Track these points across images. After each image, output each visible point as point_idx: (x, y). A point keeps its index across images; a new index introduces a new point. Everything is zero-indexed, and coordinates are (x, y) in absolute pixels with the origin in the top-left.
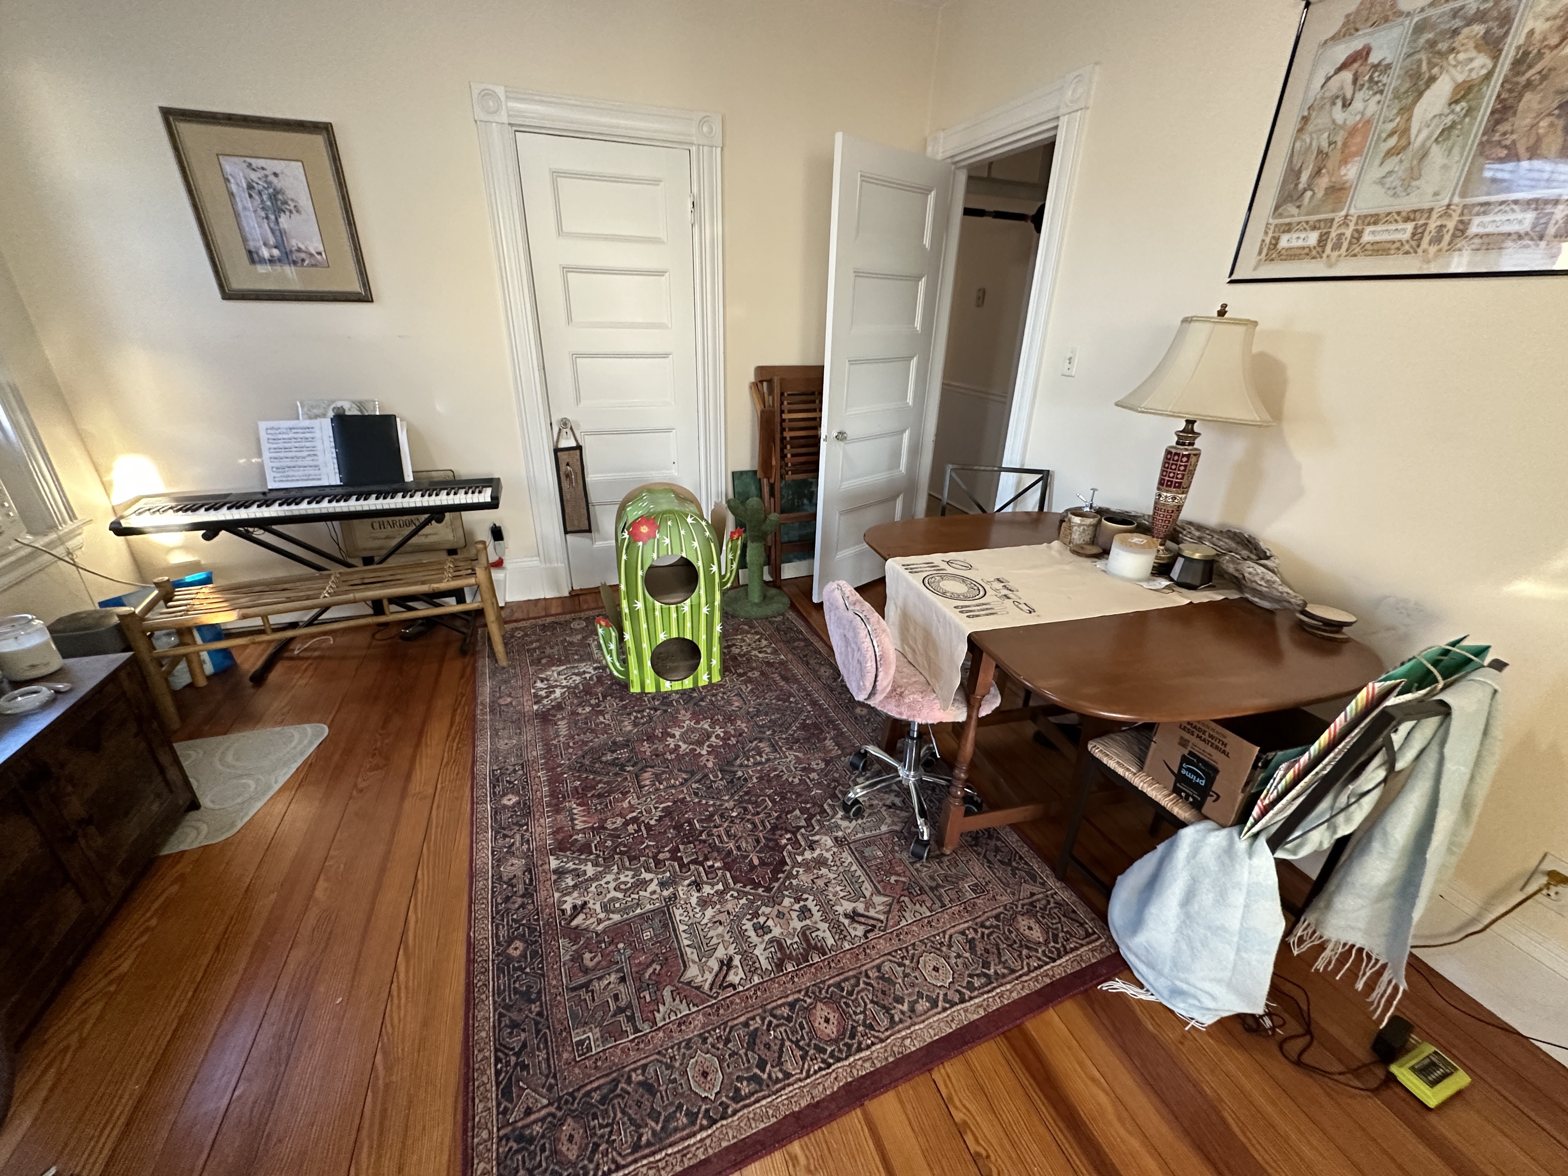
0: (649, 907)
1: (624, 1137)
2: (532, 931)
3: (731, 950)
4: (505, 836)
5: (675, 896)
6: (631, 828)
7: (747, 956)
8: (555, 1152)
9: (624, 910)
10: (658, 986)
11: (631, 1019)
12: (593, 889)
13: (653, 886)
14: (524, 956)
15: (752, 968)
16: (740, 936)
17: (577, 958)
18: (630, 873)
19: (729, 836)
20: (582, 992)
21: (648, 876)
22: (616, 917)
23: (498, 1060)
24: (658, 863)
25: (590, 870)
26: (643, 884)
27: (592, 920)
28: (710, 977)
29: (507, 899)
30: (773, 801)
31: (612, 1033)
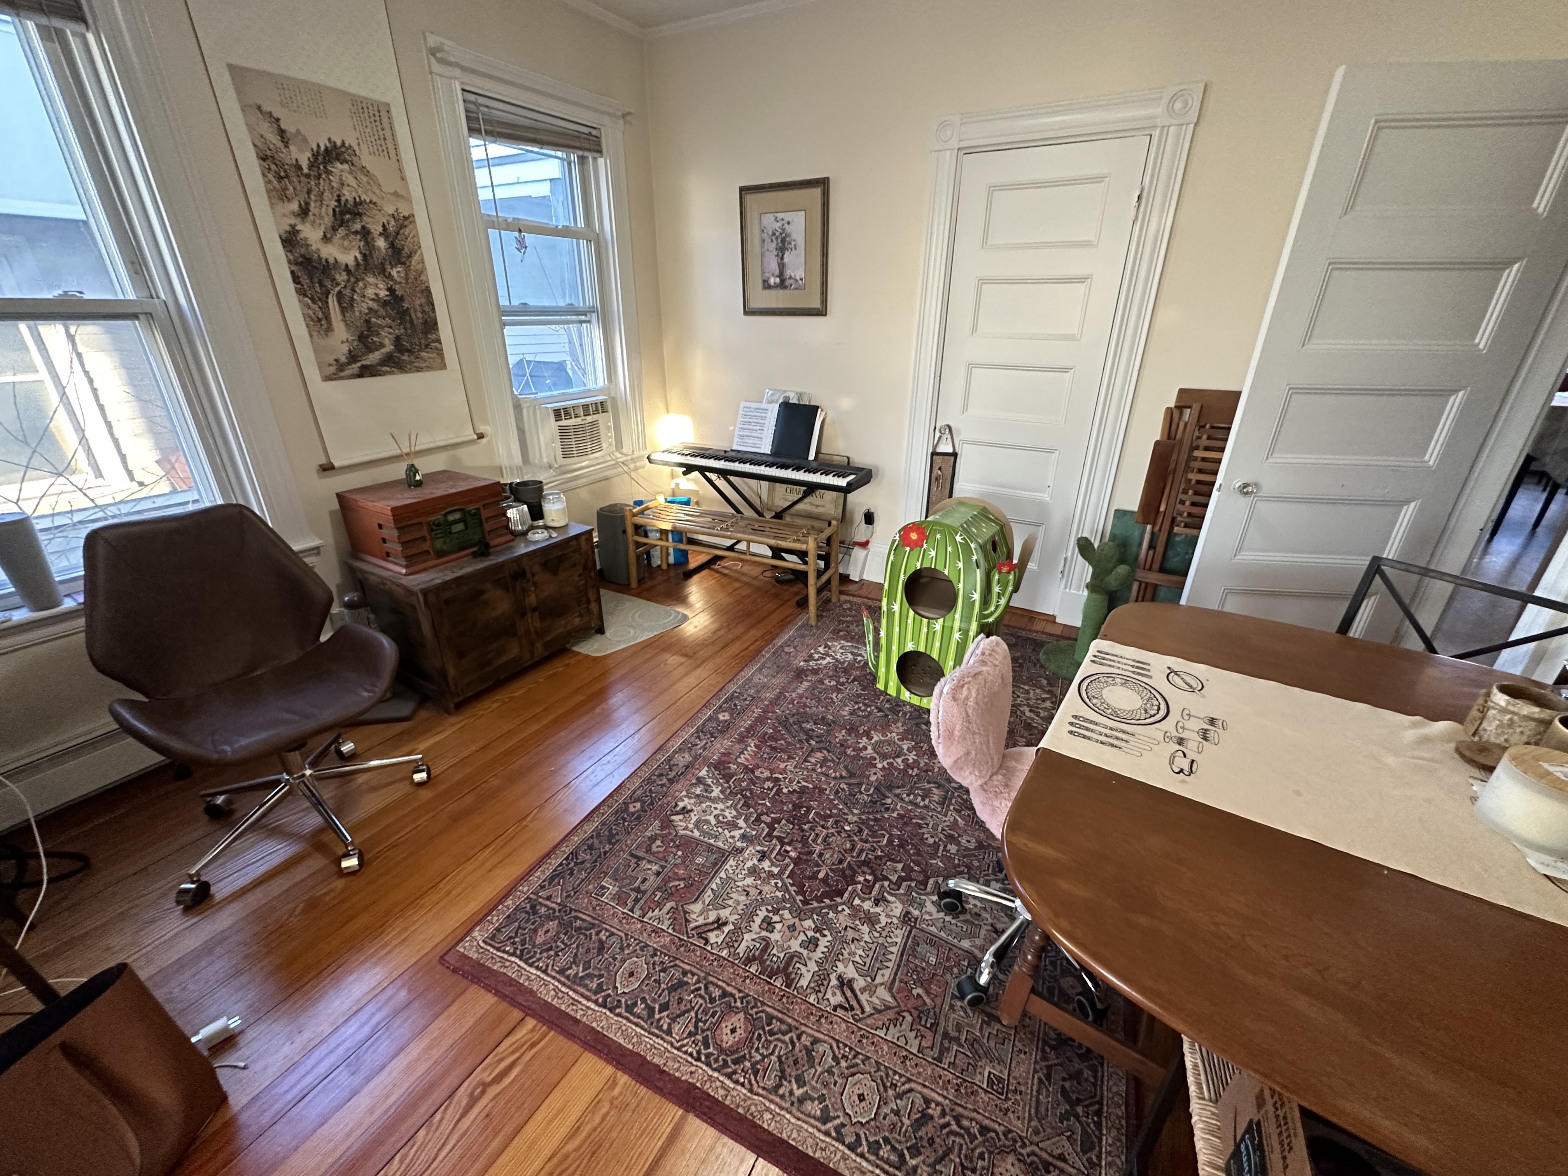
0: (720, 844)
1: (564, 959)
2: (652, 803)
3: (732, 919)
4: (698, 737)
5: (741, 851)
6: (768, 784)
7: (738, 932)
8: (535, 931)
9: (704, 833)
10: (670, 896)
11: (637, 900)
12: (704, 805)
13: (737, 833)
14: (633, 814)
15: (731, 943)
16: (749, 915)
17: (653, 839)
18: (734, 813)
19: (824, 840)
20: (634, 861)
21: (741, 823)
22: (696, 834)
23: (567, 859)
24: (758, 820)
25: (716, 792)
26: (733, 826)
27: (684, 824)
28: (701, 921)
29: (661, 775)
30: (890, 842)
31: (621, 899)
